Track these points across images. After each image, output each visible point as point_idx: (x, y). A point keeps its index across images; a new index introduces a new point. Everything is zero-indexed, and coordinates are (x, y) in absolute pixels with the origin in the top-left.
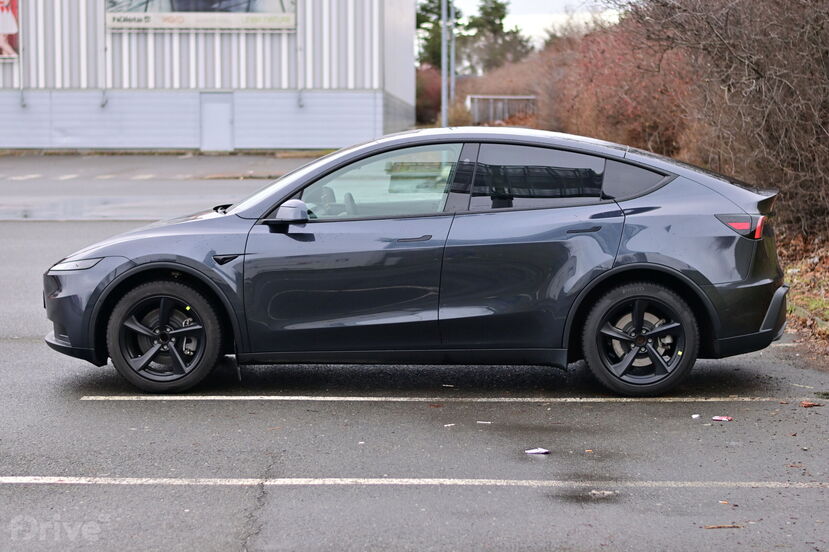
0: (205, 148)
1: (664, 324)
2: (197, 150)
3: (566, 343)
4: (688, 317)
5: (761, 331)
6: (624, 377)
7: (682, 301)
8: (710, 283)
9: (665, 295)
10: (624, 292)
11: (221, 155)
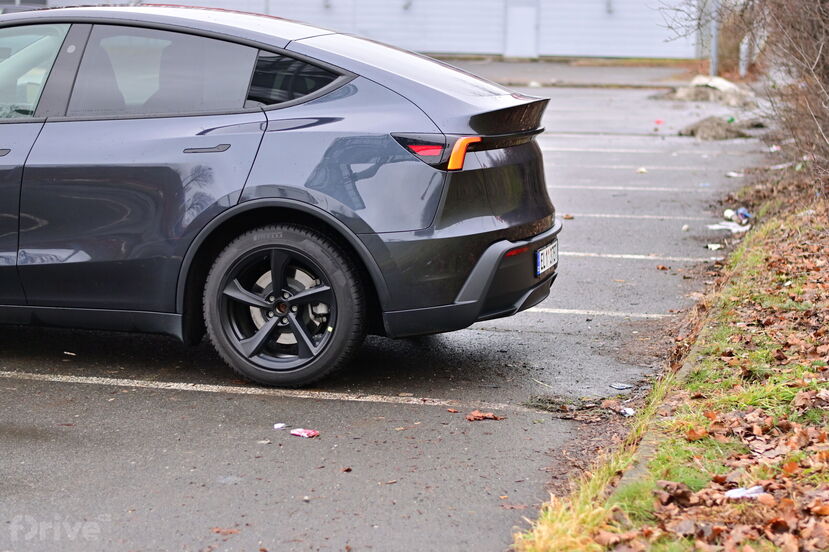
0: (511, 52)
1: (317, 286)
2: (500, 55)
3: (179, 307)
4: (342, 278)
5: (458, 302)
6: (255, 359)
7: (335, 255)
8: (371, 232)
9: (311, 245)
10: (255, 239)
11: (521, 61)
